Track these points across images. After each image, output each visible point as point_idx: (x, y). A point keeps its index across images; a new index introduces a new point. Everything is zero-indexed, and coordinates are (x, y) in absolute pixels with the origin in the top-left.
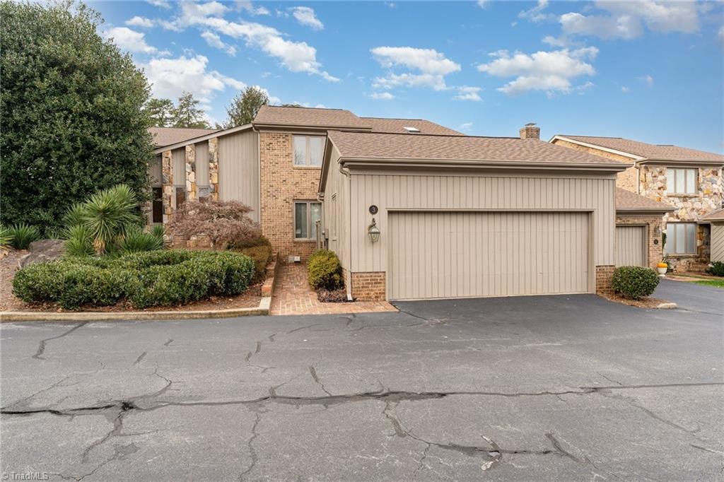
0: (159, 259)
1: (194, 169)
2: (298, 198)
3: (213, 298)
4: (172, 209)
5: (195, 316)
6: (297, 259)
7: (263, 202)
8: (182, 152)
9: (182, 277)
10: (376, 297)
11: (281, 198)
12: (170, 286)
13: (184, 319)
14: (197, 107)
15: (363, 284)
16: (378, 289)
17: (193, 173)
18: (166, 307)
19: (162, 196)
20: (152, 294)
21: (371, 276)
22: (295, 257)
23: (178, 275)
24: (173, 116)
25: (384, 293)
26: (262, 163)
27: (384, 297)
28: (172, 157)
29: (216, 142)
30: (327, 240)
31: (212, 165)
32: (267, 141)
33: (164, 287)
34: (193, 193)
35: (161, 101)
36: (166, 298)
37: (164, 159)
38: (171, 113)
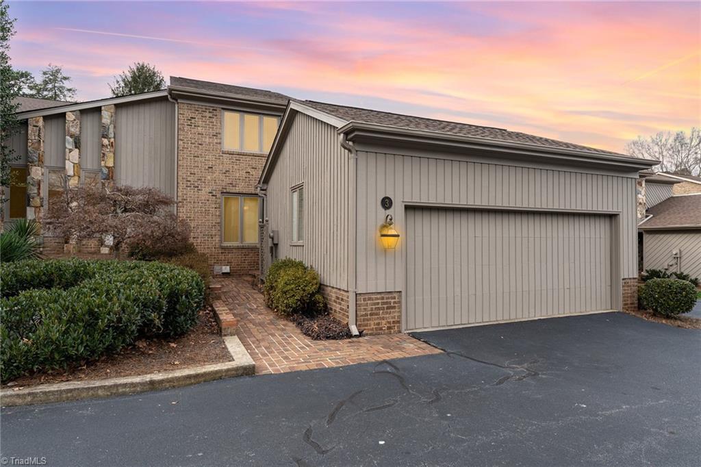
0: (33, 276)
1: (77, 144)
2: (228, 190)
3: (142, 344)
4: (42, 199)
5: (121, 390)
6: (226, 269)
7: (180, 194)
8: (60, 121)
9: (91, 313)
10: (389, 328)
11: (205, 191)
12: (66, 332)
13: (98, 397)
14: (67, 84)
15: (372, 309)
16: (391, 316)
17: (77, 150)
18: (56, 376)
19: (26, 179)
20: (29, 351)
21: (383, 298)
22: (224, 267)
23: (80, 308)
24: (33, 92)
25: (399, 322)
26: (181, 142)
27: (398, 327)
28: (44, 127)
29: (113, 110)
30: (276, 245)
31: (105, 141)
32: (188, 114)
33: (55, 335)
34: (77, 178)
35: (18, 73)
36: (57, 356)
37: (30, 128)
38: (31, 88)
